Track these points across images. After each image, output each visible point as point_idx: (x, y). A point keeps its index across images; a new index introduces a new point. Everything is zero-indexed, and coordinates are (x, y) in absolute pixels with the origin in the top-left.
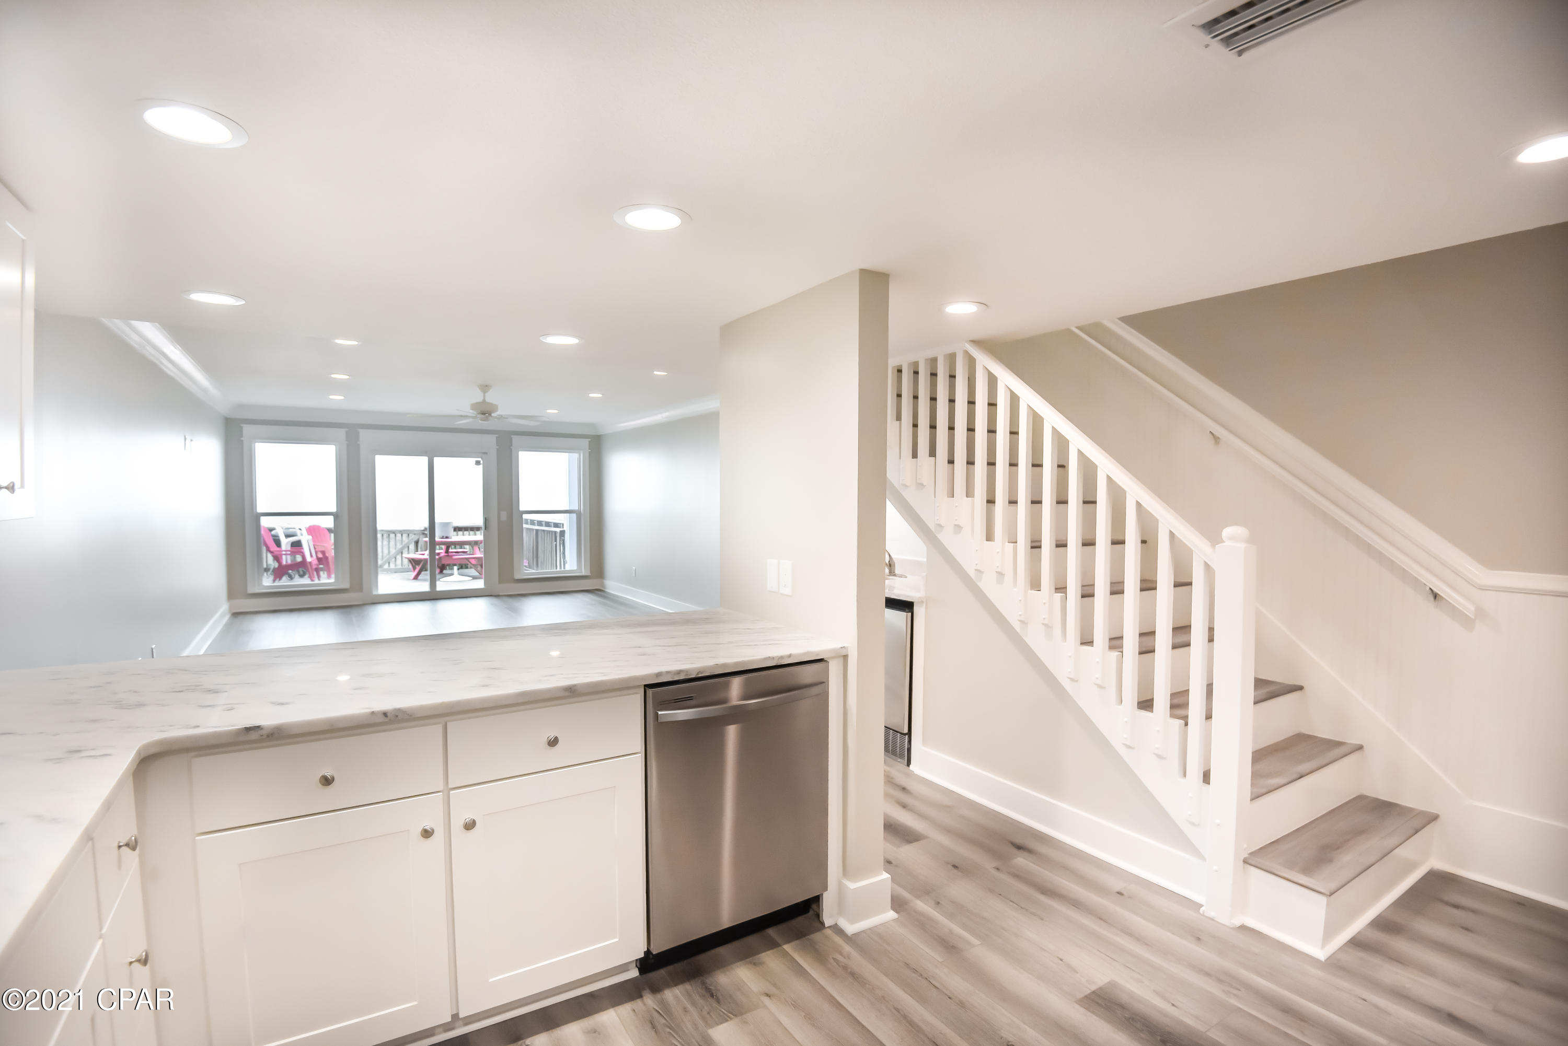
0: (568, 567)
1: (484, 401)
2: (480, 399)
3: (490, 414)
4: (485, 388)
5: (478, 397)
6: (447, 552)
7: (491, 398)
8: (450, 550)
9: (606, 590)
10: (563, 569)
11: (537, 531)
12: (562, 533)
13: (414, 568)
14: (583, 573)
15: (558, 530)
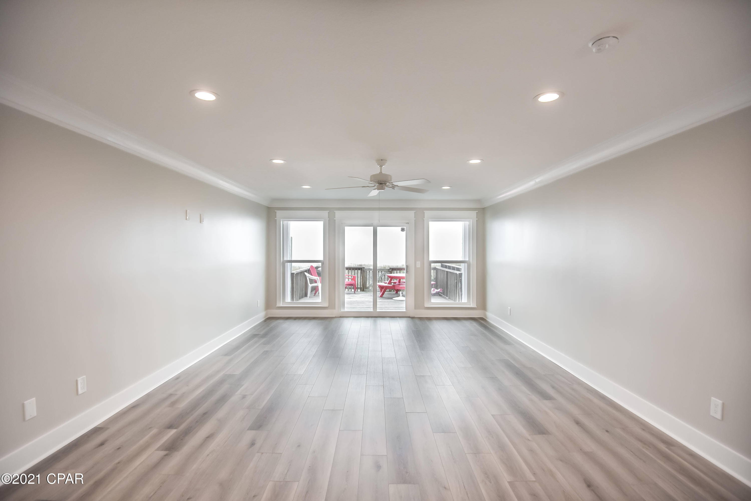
0: (463, 301)
1: (381, 173)
2: (378, 172)
3: (385, 184)
4: (381, 162)
5: (376, 170)
6: (399, 282)
7: (386, 169)
8: (401, 281)
9: (487, 319)
10: (460, 302)
11: (447, 272)
12: (460, 275)
13: (381, 291)
14: (471, 306)
15: (458, 272)
